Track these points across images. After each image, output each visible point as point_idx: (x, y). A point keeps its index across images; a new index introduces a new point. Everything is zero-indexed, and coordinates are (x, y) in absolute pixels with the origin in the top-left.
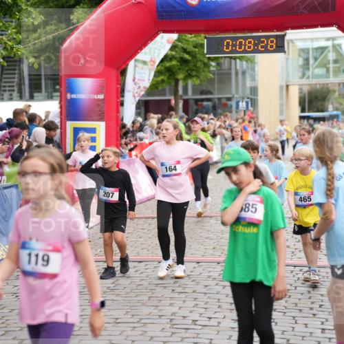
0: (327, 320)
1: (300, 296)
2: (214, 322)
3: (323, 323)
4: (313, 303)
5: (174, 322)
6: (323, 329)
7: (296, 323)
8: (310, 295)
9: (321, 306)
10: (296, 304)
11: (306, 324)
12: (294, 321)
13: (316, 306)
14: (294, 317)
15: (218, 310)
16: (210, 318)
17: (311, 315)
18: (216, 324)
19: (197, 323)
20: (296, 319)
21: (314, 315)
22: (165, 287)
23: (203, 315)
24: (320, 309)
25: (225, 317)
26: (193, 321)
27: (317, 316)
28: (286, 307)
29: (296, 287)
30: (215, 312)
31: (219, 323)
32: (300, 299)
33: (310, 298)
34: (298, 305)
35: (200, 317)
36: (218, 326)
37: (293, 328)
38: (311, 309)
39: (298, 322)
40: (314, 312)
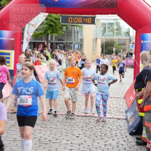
0: (107, 141)
1: (96, 130)
2: (58, 141)
3: (105, 142)
4: (102, 133)
5: (41, 141)
6: (105, 145)
7: (94, 142)
8: (101, 130)
9: (105, 135)
10: (95, 134)
11: (98, 143)
12: (93, 141)
13: (103, 135)
14: (93, 139)
15: (61, 136)
16: (57, 139)
17: (101, 139)
18: (59, 142)
19: (51, 141)
20: (94, 140)
21: (102, 138)
22: (38, 125)
23: (54, 138)
24: (105, 136)
25: (63, 139)
26: (49, 140)
27: (103, 139)
28: (90, 135)
29: (95, 126)
30: (60, 137)
31: (61, 141)
32: (96, 132)
33: (101, 131)
34: (96, 134)
35: (52, 138)
36: (60, 143)
37: (93, 144)
38: (101, 136)
39: (95, 141)
40: (102, 137)
